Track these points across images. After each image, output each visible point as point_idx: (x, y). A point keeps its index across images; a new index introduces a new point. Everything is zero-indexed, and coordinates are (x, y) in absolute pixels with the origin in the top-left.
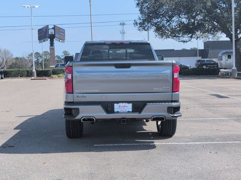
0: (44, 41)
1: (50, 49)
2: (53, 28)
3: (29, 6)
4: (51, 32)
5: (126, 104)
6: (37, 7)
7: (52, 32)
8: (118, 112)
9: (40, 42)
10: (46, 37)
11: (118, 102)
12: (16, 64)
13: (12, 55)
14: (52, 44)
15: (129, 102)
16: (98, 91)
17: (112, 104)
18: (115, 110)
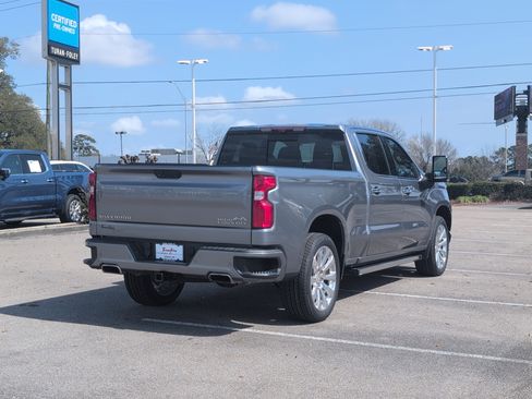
0: (505, 121)
1: (518, 138)
2: (526, 92)
3: (431, 48)
4: (520, 100)
5: (174, 247)
6: (447, 48)
7: (523, 101)
8: (161, 259)
9: (498, 124)
10: (509, 113)
11: (161, 242)
12: (462, 172)
13: (454, 153)
14: (522, 128)
15: (178, 243)
16: (130, 218)
17: (152, 243)
18: (157, 257)
